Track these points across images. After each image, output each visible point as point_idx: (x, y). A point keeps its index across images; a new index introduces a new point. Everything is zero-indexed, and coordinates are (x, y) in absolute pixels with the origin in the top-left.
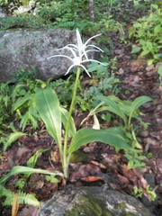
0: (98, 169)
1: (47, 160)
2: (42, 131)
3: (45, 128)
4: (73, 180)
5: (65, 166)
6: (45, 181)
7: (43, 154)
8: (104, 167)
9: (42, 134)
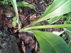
0: (33, 47)
1: (29, 13)
2: (46, 4)
3: (48, 6)
4: (20, 36)
5: (26, 29)
6: (12, 17)
7: (32, 9)
8: (36, 50)
9: (45, 5)
